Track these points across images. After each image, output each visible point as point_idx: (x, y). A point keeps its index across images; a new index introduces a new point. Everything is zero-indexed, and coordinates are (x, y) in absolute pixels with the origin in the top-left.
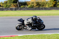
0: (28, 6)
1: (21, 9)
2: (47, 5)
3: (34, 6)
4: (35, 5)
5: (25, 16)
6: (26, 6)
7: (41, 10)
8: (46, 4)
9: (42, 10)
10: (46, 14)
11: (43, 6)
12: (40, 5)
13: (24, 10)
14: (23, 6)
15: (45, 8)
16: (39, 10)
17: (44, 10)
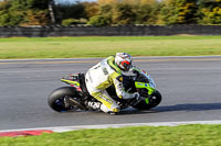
1: (62, 32)
2: (161, 17)
4: (115, 17)
5: (78, 56)
6: (82, 20)
7: (137, 35)
8: (155, 14)
9: (143, 34)
10: (159, 52)
11: (145, 19)
12: (134, 15)
13: (75, 35)
14: (70, 20)
15: (151, 27)
16: (130, 35)
17: (149, 34)
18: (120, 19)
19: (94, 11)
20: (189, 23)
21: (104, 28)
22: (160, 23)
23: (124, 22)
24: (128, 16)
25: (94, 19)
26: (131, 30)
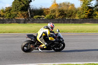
0: (45, 16)
2: (77, 15)
3: (55, 16)
4: (57, 15)
6: (42, 16)
7: (66, 23)
8: (75, 14)
11: (70, 16)
12: (65, 14)
13: (39, 23)
14: (37, 16)
15: (73, 20)
16: (64, 23)
17: (72, 23)
18: (59, 16)
19: (48, 12)
21: (52, 19)
22: (77, 18)
23: (61, 17)
25: (48, 16)
26: (64, 21)
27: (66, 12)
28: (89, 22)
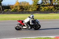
0: (11, 9)
1: (4, 13)
2: (30, 9)
3: (17, 10)
5: (8, 19)
6: (10, 10)
7: (24, 14)
8: (29, 8)
9: (26, 13)
11: (26, 10)
13: (8, 14)
15: (28, 12)
16: (23, 14)
18: (20, 9)
19: (13, 7)
20: (38, 10)
21: (16, 12)
22: (30, 10)
23: (21, 10)
24: (22, 9)
25: (13, 9)
26: (23, 12)
27: (23, 7)
28: (37, 13)
